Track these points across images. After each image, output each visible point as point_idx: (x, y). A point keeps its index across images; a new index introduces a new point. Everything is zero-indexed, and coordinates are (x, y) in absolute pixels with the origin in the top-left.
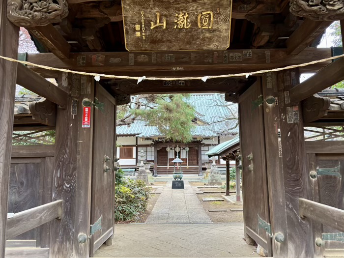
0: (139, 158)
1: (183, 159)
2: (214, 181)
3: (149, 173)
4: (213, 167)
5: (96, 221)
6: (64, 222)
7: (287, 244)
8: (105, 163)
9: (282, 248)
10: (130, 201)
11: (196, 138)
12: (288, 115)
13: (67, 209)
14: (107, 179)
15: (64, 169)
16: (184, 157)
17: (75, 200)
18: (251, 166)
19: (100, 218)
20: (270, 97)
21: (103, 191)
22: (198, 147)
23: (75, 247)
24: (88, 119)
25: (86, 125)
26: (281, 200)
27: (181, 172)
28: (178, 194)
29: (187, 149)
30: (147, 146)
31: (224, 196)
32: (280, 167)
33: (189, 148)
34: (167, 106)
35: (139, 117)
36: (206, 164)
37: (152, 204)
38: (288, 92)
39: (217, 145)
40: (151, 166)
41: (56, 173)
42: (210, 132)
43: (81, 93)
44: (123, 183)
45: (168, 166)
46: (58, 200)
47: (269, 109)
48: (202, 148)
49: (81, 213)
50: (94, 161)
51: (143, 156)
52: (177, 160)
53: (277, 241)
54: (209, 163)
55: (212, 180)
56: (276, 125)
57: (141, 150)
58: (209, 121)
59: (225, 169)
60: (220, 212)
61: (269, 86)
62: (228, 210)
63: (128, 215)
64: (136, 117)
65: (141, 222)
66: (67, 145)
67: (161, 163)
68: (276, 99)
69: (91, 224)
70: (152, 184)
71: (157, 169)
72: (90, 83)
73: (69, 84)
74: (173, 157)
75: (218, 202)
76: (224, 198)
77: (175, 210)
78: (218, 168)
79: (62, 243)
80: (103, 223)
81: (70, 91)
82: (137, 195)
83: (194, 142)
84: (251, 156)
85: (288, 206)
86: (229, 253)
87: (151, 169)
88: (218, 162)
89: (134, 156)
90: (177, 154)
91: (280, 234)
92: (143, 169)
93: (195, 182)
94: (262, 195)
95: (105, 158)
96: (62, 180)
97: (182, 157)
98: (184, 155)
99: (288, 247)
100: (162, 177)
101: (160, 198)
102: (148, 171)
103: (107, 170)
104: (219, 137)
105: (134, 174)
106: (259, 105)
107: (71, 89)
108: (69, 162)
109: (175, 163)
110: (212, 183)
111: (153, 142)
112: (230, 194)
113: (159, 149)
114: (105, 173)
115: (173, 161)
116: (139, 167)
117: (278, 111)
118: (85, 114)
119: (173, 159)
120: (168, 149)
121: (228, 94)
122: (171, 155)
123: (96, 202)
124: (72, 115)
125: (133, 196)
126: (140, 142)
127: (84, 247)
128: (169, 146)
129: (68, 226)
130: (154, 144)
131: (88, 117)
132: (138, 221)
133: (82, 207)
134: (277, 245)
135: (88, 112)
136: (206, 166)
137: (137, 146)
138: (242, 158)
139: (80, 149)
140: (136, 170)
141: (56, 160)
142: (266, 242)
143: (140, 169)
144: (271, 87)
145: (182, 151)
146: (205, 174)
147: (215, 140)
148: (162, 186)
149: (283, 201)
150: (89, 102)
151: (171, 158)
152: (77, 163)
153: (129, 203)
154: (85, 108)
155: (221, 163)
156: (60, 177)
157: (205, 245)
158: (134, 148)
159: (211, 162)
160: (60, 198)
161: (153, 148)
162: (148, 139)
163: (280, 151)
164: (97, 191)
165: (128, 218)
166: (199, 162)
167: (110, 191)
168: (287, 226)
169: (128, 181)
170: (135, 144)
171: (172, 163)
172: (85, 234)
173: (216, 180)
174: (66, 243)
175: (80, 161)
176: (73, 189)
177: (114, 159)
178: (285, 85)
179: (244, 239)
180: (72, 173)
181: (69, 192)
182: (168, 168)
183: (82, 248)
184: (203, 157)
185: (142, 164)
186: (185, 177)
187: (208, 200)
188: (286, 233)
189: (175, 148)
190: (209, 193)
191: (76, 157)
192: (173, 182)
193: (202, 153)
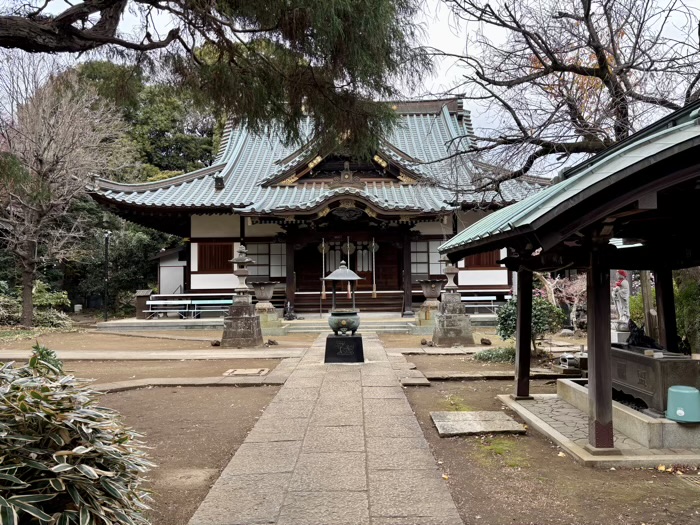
1: (361, 274)
2: (452, 334)
3: (269, 311)
11: (397, 218)
16: (366, 270)
22: (402, 242)
27: (354, 309)
29: (374, 247)
30: (267, 240)
33: (379, 244)
36: (424, 287)
39: (453, 236)
40: (275, 293)
45: (324, 293)
48: (413, 246)
51: (243, 263)
55: (446, 332)
67: (304, 284)
70: (271, 343)
71: (296, 301)
76: (518, 417)
83: (393, 228)
87: (278, 300)
90: (348, 261)
92: (247, 299)
97: (360, 269)
98: (366, 264)
100: (308, 320)
102: (266, 305)
110: (443, 341)
111: (283, 226)
113: (299, 248)
120: (323, 248)
122: (331, 264)
126: (251, 230)
128: (327, 240)
130: (287, 235)
136: (424, 291)
137: (245, 240)
145: (359, 252)
146: (421, 314)
148: (298, 352)
158: (237, 246)
161: (284, 245)
162: (266, 218)
166: (405, 280)
170: (238, 235)
173: (458, 332)
182: (323, 297)
184: (414, 269)
185: (241, 285)
186: (369, 324)
189: (341, 245)
192: (329, 340)
193: (414, 258)
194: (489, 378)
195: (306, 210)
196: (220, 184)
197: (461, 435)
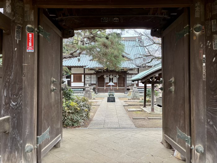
0: (86, 82)
1: (114, 83)
2: (135, 97)
3: (92, 92)
4: (135, 88)
5: (44, 132)
6: (12, 135)
7: (205, 154)
8: (52, 84)
9: (200, 158)
10: (77, 112)
11: (123, 70)
12: (214, 42)
13: (14, 124)
14: (55, 97)
15: (10, 89)
16: (115, 82)
17: (22, 116)
18: (173, 88)
19: (48, 129)
20: (198, 25)
21: (51, 107)
22: (125, 75)
23: (24, 155)
24: (32, 44)
25: (30, 49)
26: (202, 118)
27: (113, 91)
28: (111, 106)
29: (118, 76)
30: (91, 74)
31: (142, 107)
32: (204, 90)
33: (119, 76)
34: (104, 43)
35: (84, 52)
36: (129, 87)
37: (93, 113)
38: (215, 20)
40: (94, 87)
41: (4, 92)
42: (133, 65)
43: (25, 20)
44: (73, 100)
45: (105, 88)
46: (6, 116)
47: (196, 37)
48: (127, 76)
49: (28, 127)
50: (40, 82)
51: (88, 81)
52: (111, 84)
53: (197, 152)
54: (132, 85)
55: (134, 97)
56: (201, 52)
57: (87, 77)
58: (133, 58)
59: (144, 90)
60: (141, 120)
61: (197, 15)
62: (146, 118)
63: (76, 122)
64: (82, 52)
65: (85, 127)
66: (12, 68)
67: (100, 85)
68: (203, 27)
69: (37, 135)
70: (94, 99)
71: (98, 90)
72: (33, 11)
73: (12, 10)
74: (108, 82)
75: (139, 112)
76: (142, 109)
77: (109, 118)
78: (138, 89)
79: (11, 152)
80: (51, 133)
81: (13, 18)
82: (82, 108)
83: (122, 72)
84: (173, 79)
85: (208, 123)
86: (152, 156)
87: (94, 89)
88: (137, 85)
89: (83, 81)
90: (111, 80)
91: (200, 146)
92: (89, 89)
93: (123, 98)
94: (183, 112)
95: (52, 80)
96: (8, 99)
97: (114, 82)
98: (115, 80)
99: (206, 157)
100: (101, 94)
101: (99, 109)
102: (92, 90)
103: (54, 90)
104: (138, 69)
105: (83, 92)
106: (185, 35)
107: (14, 16)
108: (15, 82)
109: (109, 85)
110: (133, 99)
111: (95, 71)
112: (146, 106)
113: (99, 76)
114: (53, 93)
115: (108, 84)
116: (86, 87)
117: (204, 38)
118: (29, 39)
119: (108, 83)
120: (105, 76)
121: (154, 30)
122: (107, 80)
123: (43, 116)
124: (17, 40)
125: (79, 109)
126: (87, 72)
127: (31, 155)
128: (106, 75)
129: (15, 139)
130: (96, 73)
131: (32, 42)
132: (82, 126)
133: (28, 122)
134: (197, 155)
135: (32, 37)
136: (130, 88)
137: (85, 74)
138: (163, 81)
139: (25, 71)
140: (84, 90)
141: (3, 81)
142: (185, 151)
143: (86, 89)
144: (199, 16)
145: (114, 78)
146: (129, 93)
147: (136, 70)
148: (101, 101)
149: (204, 118)
150: (31, 28)
151: (107, 82)
152: (23, 84)
153: (76, 114)
154: (28, 34)
155: (139, 86)
156: (7, 96)
157: (132, 148)
158: (83, 76)
159: (133, 85)
160: (8, 115)
161: (95, 76)
162: (91, 69)
163: (204, 75)
164: (45, 107)
165: (76, 125)
166: (125, 85)
167: (58, 106)
168: (206, 140)
169: (76, 98)
170: (83, 73)
171: (108, 85)
172: (32, 145)
173: (136, 97)
174: (15, 153)
175: (26, 82)
176: (20, 106)
177: (61, 81)
178: (213, 14)
179: (161, 143)
180: (18, 93)
181: (16, 109)
182: (105, 89)
183: (29, 157)
184: (127, 82)
185: (88, 86)
186: (116, 95)
187: (131, 110)
188: (205, 146)
189: (109, 76)
190: (132, 105)
191: (22, 79)
192: (108, 98)
193: (127, 79)
194: (140, 105)
195: (101, 68)
196: (79, 60)
197: (132, 111)
